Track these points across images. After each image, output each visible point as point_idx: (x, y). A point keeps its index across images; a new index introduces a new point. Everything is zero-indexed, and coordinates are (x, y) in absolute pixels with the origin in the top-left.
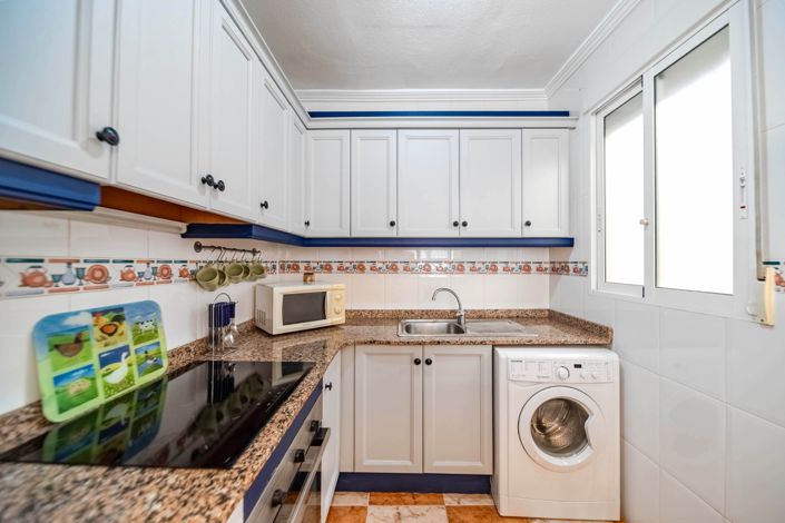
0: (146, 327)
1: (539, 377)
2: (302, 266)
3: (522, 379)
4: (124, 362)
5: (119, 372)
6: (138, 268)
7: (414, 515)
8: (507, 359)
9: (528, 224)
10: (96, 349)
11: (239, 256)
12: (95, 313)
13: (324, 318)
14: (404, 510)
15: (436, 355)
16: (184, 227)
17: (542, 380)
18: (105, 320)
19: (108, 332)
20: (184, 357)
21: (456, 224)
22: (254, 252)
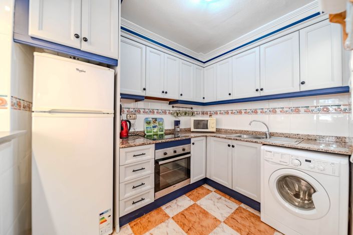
0: (161, 123)
1: (281, 161)
2: (209, 113)
3: (270, 160)
4: (156, 128)
5: (155, 130)
6: (160, 111)
7: (225, 201)
8: (264, 150)
9: (303, 83)
10: (152, 125)
11: (184, 109)
12: (152, 118)
13: (207, 128)
14: (223, 198)
15: (237, 145)
16: (168, 102)
17: (282, 163)
18: (154, 120)
19: (154, 122)
20: (169, 132)
21: (257, 90)
22: (192, 108)
